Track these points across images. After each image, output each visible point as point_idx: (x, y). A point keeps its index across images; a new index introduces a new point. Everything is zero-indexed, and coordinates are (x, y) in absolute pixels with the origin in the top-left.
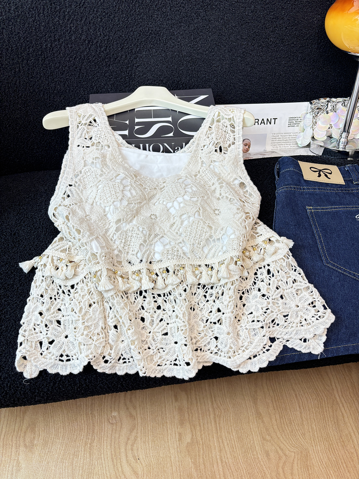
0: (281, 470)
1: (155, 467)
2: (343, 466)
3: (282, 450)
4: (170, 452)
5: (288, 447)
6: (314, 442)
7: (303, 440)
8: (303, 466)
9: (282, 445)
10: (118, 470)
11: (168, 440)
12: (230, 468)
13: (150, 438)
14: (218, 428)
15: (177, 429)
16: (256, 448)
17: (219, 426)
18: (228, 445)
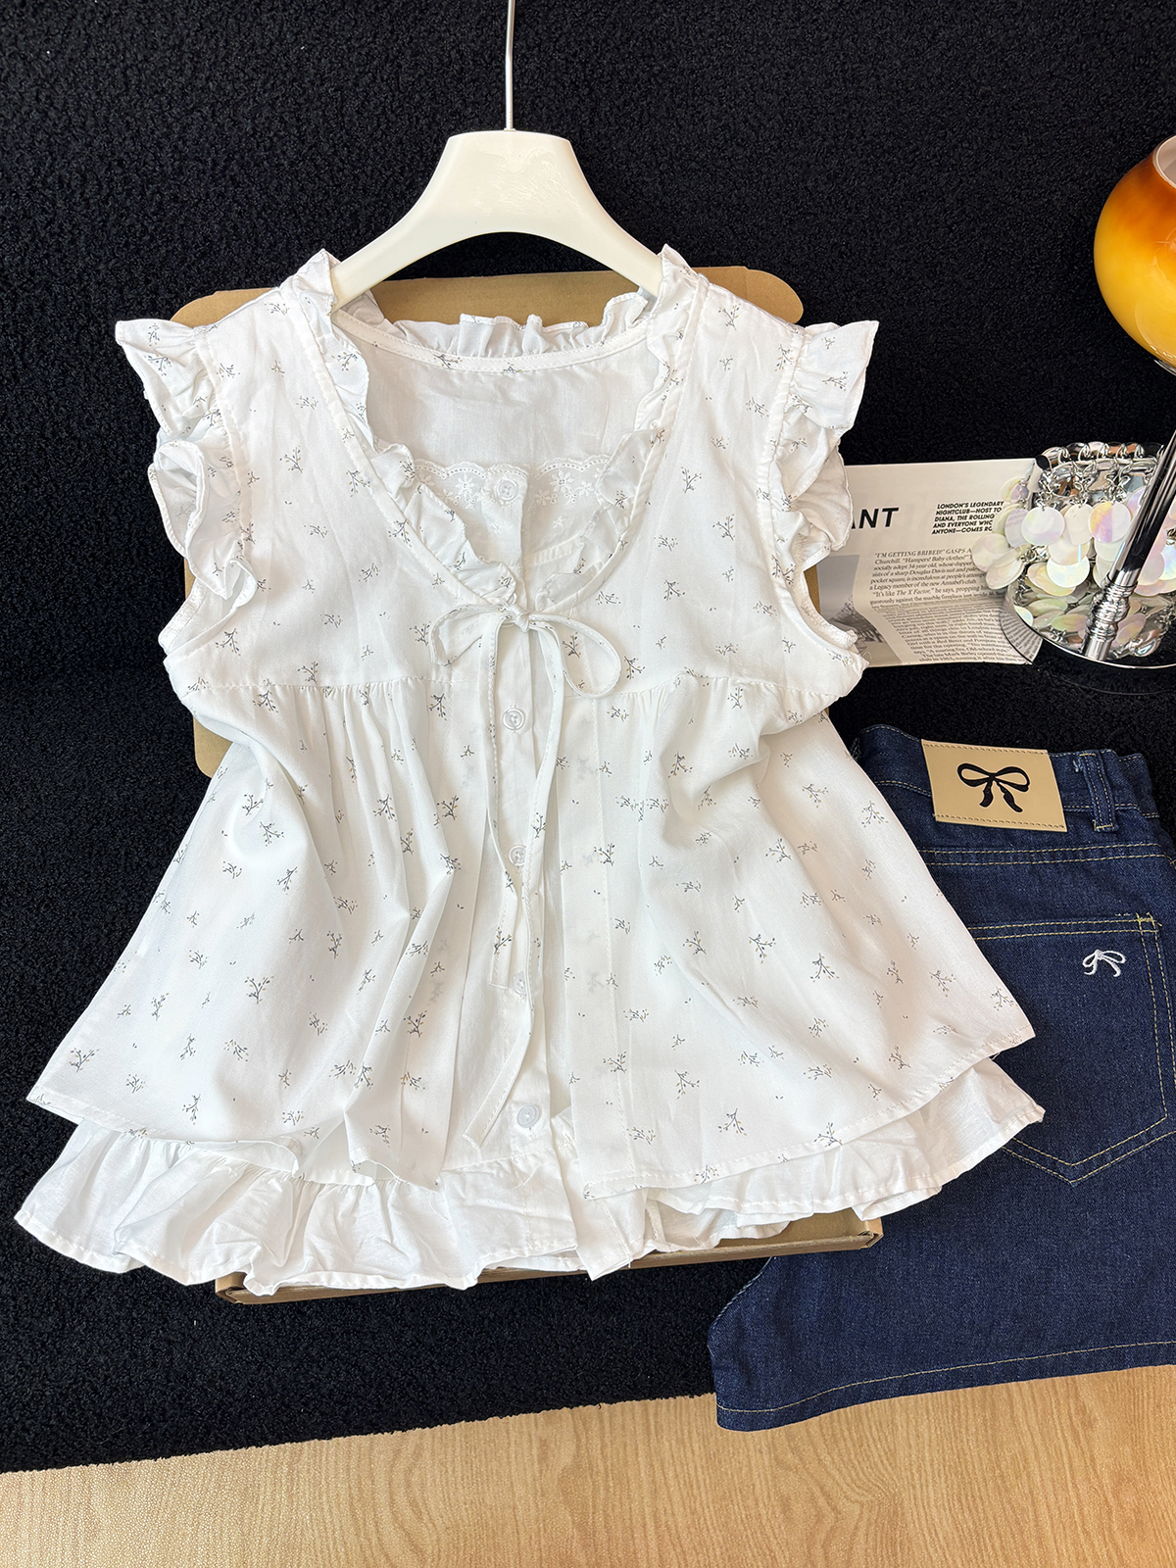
0: (818, 1551)
1: (471, 1535)
2: (993, 1546)
3: (827, 1496)
4: (514, 1494)
5: (845, 1487)
6: (920, 1476)
7: (889, 1468)
8: (882, 1544)
9: (830, 1482)
10: (369, 1540)
11: (508, 1458)
12: (680, 1542)
13: (458, 1450)
14: (653, 1427)
15: (537, 1428)
16: (753, 1485)
17: (656, 1422)
18: (677, 1476)
